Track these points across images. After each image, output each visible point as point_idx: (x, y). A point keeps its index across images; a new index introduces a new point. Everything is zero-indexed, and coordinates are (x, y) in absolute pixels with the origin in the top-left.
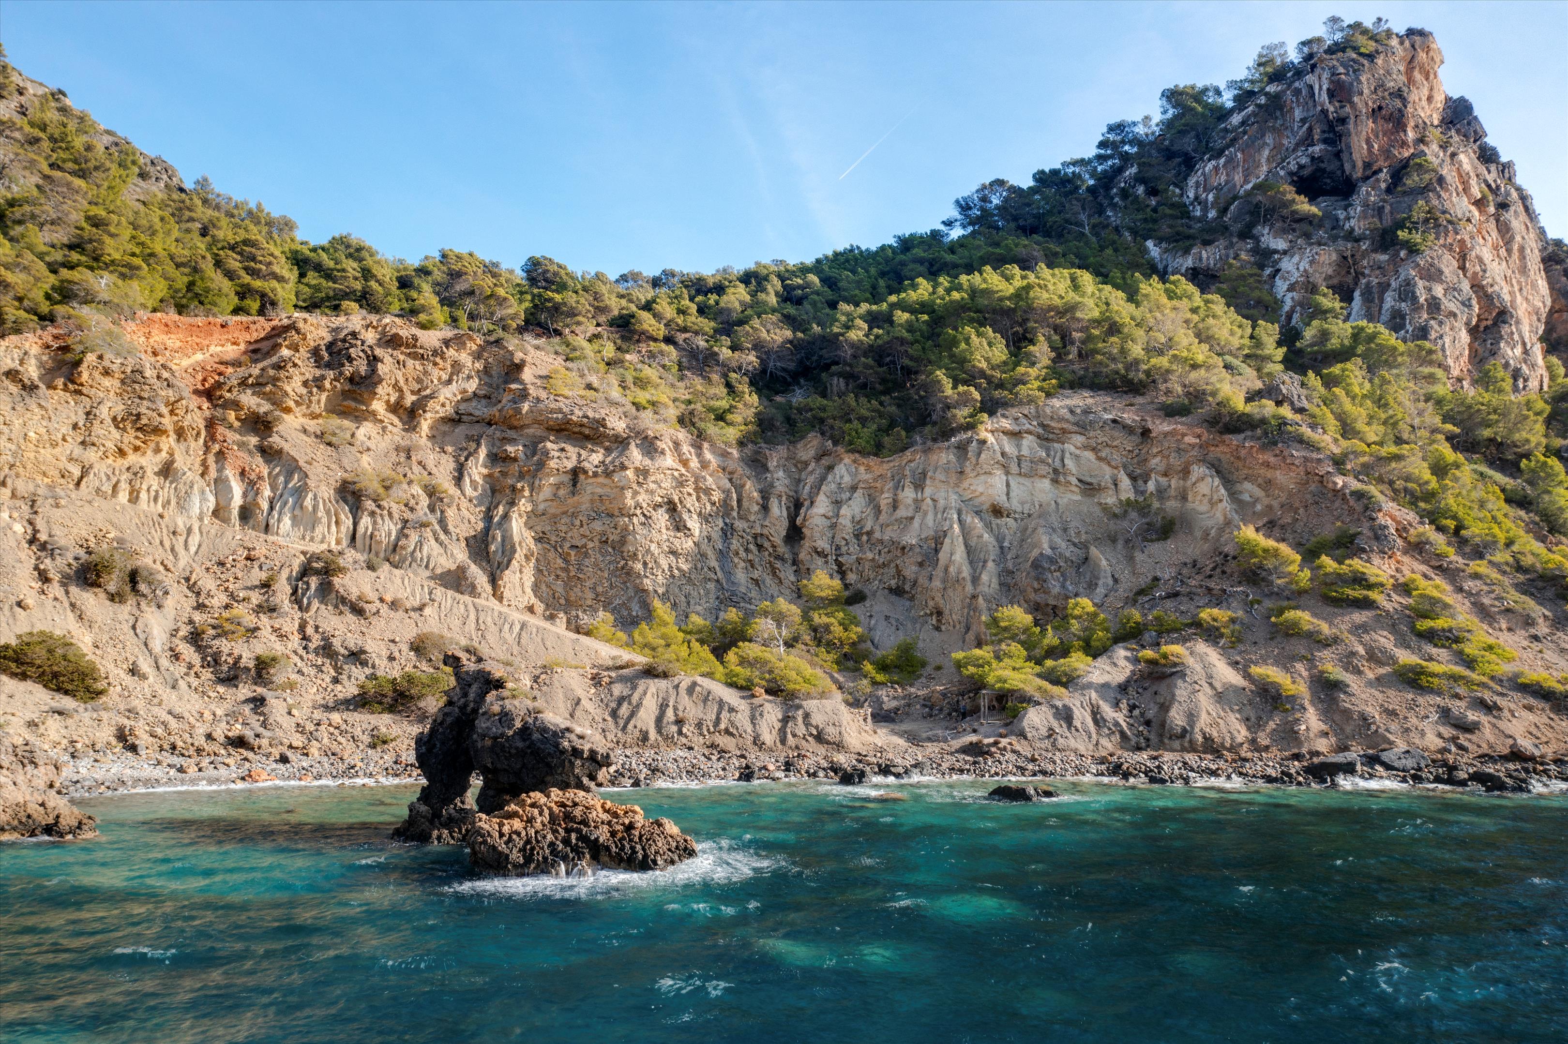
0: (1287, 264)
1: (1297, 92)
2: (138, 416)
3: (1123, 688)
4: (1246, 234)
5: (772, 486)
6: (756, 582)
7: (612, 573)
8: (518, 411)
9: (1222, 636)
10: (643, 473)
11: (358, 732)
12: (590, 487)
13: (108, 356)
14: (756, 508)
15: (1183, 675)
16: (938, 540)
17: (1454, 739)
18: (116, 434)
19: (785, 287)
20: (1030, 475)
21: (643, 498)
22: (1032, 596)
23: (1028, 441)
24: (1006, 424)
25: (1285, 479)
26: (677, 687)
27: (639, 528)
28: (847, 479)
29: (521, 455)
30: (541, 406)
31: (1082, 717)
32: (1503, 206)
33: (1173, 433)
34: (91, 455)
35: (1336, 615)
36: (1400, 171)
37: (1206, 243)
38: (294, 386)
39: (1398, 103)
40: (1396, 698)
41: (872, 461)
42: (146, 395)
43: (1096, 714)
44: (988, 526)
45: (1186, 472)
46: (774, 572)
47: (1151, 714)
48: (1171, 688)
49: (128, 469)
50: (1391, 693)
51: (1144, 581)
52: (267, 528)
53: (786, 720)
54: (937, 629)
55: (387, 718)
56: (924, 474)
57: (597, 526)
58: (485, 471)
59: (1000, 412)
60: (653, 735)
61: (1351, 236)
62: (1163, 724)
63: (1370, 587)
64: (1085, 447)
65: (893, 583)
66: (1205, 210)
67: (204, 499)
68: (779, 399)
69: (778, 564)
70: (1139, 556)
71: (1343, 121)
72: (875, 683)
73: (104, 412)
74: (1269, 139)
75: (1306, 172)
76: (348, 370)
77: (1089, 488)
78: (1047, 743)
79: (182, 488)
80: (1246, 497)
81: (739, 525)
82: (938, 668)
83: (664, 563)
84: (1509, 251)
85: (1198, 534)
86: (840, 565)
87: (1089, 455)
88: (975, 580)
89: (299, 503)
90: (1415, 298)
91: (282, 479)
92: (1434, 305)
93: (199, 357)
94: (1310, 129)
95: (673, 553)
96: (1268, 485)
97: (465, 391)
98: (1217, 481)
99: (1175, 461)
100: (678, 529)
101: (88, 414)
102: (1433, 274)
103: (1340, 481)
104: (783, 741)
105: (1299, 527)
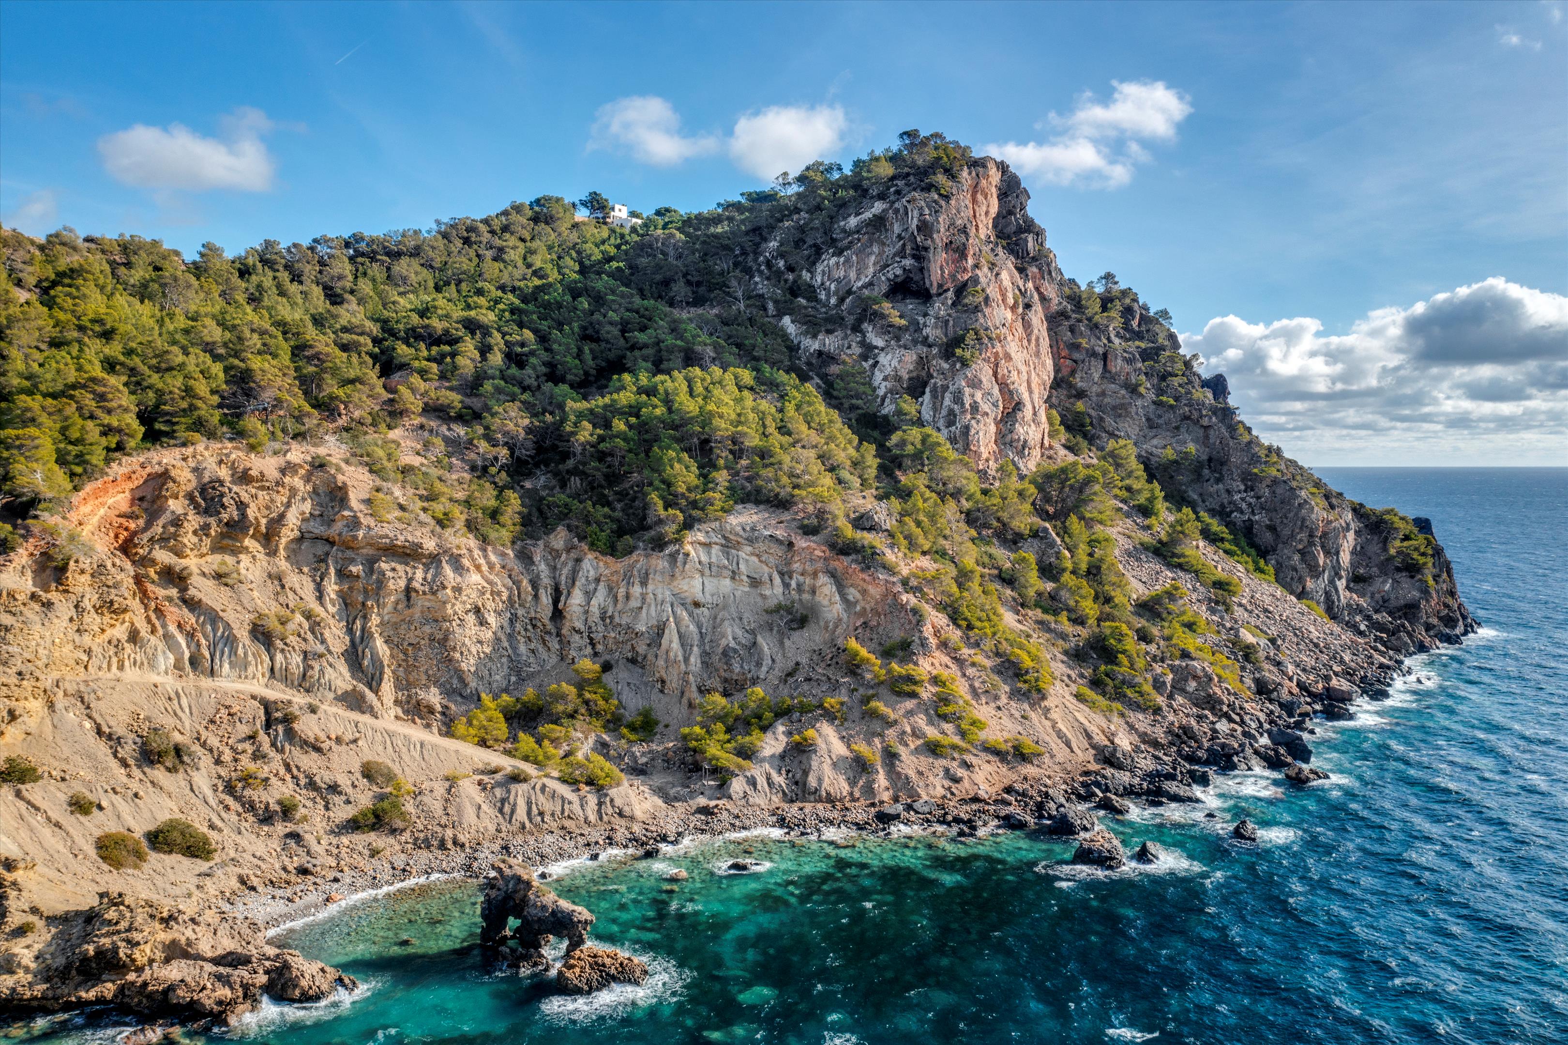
0: (883, 359)
1: (897, 211)
2: (112, 602)
3: (782, 757)
4: (856, 328)
5: (538, 576)
6: (533, 651)
7: (439, 662)
8: (355, 538)
9: (835, 718)
10: (458, 589)
11: (360, 848)
12: (421, 603)
13: (82, 559)
14: (530, 598)
15: (815, 751)
16: (660, 630)
17: (949, 789)
18: (98, 619)
19: (507, 343)
20: (719, 575)
21: (459, 607)
22: (723, 674)
23: (715, 549)
24: (701, 537)
25: (875, 592)
26: (534, 788)
27: (456, 629)
28: (592, 573)
29: (362, 574)
30: (372, 533)
31: (761, 782)
32: (1028, 306)
33: (808, 547)
34: (87, 640)
35: (897, 702)
36: (961, 290)
37: (829, 332)
38: (189, 539)
39: (963, 238)
40: (924, 761)
41: (609, 559)
42: (110, 583)
43: (768, 778)
44: (691, 615)
45: (815, 575)
46: (544, 642)
47: (798, 776)
48: (809, 759)
49: (109, 642)
50: (922, 758)
51: (791, 664)
52: (212, 673)
53: (600, 804)
54: (662, 691)
55: (373, 835)
56: (647, 574)
57: (427, 629)
58: (336, 588)
59: (696, 526)
60: (528, 824)
61: (925, 342)
62: (805, 784)
63: (916, 683)
64: (752, 554)
65: (630, 655)
66: (828, 296)
67: (166, 658)
68: (528, 485)
69: (547, 638)
70: (787, 643)
71: (926, 249)
72: (629, 741)
73: (87, 604)
74: (876, 249)
75: (899, 280)
76: (225, 516)
77: (755, 582)
78: (743, 802)
79: (150, 652)
80: (851, 598)
81: (521, 612)
82: (667, 726)
83: (474, 650)
84: (1029, 341)
85: (822, 624)
86: (591, 639)
87: (755, 559)
88: (686, 660)
89: (233, 652)
90: (963, 404)
91: (209, 628)
92: (975, 408)
93: (102, 512)
94: (904, 245)
95: (480, 642)
96: (864, 592)
97: (303, 513)
98: (834, 588)
99: (809, 568)
100: (481, 624)
101: (76, 607)
102: (975, 384)
103: (904, 598)
104: (601, 819)
105: (880, 630)
